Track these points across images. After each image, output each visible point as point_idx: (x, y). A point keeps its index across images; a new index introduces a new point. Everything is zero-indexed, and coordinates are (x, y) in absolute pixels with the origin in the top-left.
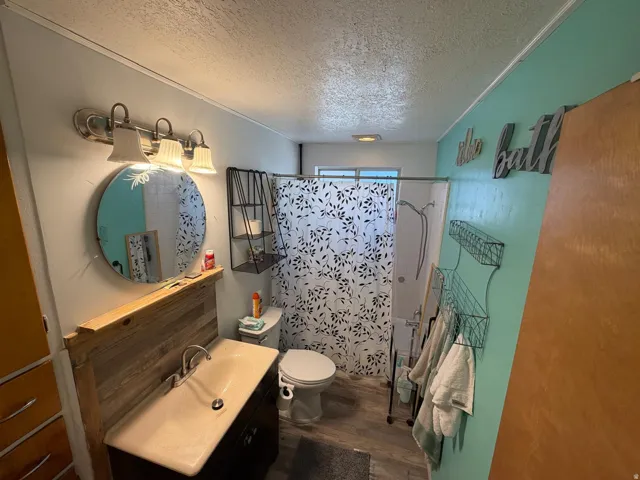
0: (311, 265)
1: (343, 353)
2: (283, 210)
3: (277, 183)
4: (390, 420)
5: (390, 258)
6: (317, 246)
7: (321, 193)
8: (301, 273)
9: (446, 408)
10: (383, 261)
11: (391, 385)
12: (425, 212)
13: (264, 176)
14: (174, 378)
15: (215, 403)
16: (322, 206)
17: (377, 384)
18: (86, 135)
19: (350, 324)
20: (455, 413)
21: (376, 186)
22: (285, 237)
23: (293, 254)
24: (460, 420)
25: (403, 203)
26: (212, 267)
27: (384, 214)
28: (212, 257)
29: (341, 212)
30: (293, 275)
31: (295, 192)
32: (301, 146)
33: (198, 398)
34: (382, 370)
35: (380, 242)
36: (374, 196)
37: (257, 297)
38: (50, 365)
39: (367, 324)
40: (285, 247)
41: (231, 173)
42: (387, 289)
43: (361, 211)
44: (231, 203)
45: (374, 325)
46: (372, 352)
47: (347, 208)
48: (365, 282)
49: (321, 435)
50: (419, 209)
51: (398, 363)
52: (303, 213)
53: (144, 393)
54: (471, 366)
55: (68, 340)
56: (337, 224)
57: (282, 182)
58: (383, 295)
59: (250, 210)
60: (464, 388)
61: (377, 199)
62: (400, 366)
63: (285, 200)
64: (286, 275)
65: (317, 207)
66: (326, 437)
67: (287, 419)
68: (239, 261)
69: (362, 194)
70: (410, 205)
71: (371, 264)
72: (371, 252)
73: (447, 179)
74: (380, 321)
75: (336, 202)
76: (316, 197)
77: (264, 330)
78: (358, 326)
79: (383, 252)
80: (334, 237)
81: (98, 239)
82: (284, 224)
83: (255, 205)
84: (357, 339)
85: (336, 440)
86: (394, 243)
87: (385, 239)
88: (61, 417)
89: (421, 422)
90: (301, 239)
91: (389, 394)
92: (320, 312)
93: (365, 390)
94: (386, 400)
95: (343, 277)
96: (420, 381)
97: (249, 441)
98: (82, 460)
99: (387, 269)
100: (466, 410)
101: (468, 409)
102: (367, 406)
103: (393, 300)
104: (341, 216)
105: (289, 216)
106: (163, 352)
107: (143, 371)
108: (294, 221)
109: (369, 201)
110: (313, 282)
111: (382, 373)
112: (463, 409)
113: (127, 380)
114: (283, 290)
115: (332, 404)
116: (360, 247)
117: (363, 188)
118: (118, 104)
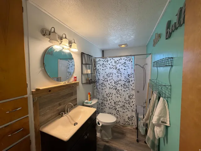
0: (107, 85)
1: (119, 116)
2: (98, 68)
3: (96, 60)
4: (138, 141)
5: (133, 82)
6: (109, 79)
7: (109, 62)
8: (104, 88)
9: (159, 125)
10: (131, 83)
11: (137, 128)
12: (144, 67)
13: (92, 57)
14: (62, 113)
15: (75, 124)
16: (110, 66)
17: (132, 129)
18: (44, 35)
19: (121, 105)
20: (163, 127)
21: (127, 58)
22: (99, 76)
23: (101, 82)
24: (165, 129)
25: (136, 65)
26: (76, 81)
27: (130, 67)
28: (76, 77)
29: (116, 67)
30: (101, 89)
31: (101, 63)
32: (103, 51)
33: (70, 121)
34: (133, 123)
35: (129, 76)
36: (126, 61)
37: (89, 94)
38: (27, 98)
39: (127, 105)
40: (99, 79)
41: (82, 54)
42: (133, 92)
43: (122, 67)
44: (82, 63)
45: (129, 105)
46: (129, 116)
47: (118, 66)
48: (125, 90)
49: (112, 144)
50: (142, 66)
51: (139, 119)
52: (104, 69)
53: (53, 117)
54: (167, 107)
55: (33, 91)
56: (115, 71)
57: (97, 60)
58: (132, 95)
59: (88, 66)
60: (165, 116)
61: (127, 62)
62: (140, 121)
63: (98, 65)
64: (99, 89)
65: (108, 66)
66: (114, 145)
67: (100, 138)
68: (84, 81)
69: (123, 61)
70: (139, 65)
71: (127, 84)
72: (127, 80)
73: (150, 54)
74: (132, 104)
75: (114, 64)
76: (108, 63)
77: (92, 104)
78: (124, 106)
79: (130, 80)
80: (114, 75)
81: (44, 64)
82: (98, 72)
83: (89, 64)
84: (124, 111)
85: (118, 147)
86: (134, 76)
87: (131, 75)
88: (28, 117)
89: (149, 136)
90: (104, 77)
91: (137, 132)
92: (110, 101)
93: (128, 130)
94: (136, 134)
95: (117, 89)
96: (148, 122)
97: (86, 137)
98: (32, 134)
99: (133, 86)
100: (167, 125)
101: (168, 124)
102: (128, 135)
103: (135, 96)
104: (116, 68)
105: (99, 70)
106: (60, 105)
107: (53, 109)
108: (101, 71)
109: (125, 63)
110: (108, 91)
111: (133, 124)
112: (166, 125)
113: (48, 111)
114: (98, 94)
115: (115, 134)
116: (123, 78)
117: (122, 59)
118: (53, 27)
